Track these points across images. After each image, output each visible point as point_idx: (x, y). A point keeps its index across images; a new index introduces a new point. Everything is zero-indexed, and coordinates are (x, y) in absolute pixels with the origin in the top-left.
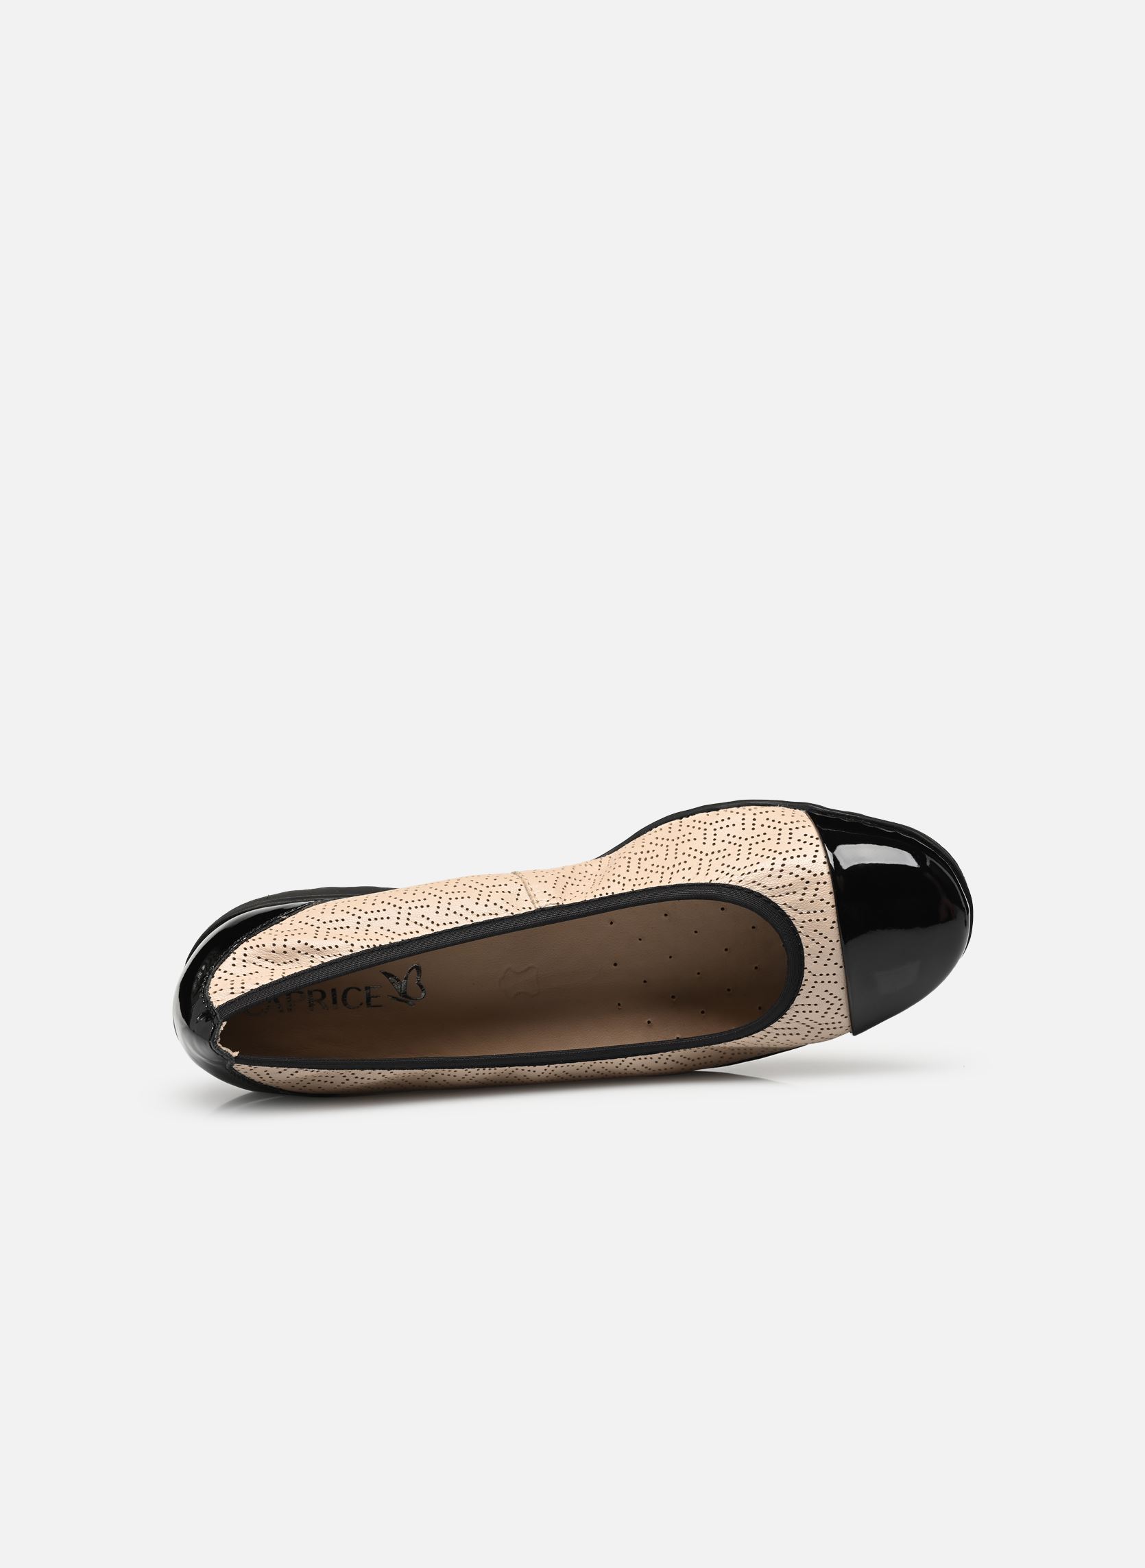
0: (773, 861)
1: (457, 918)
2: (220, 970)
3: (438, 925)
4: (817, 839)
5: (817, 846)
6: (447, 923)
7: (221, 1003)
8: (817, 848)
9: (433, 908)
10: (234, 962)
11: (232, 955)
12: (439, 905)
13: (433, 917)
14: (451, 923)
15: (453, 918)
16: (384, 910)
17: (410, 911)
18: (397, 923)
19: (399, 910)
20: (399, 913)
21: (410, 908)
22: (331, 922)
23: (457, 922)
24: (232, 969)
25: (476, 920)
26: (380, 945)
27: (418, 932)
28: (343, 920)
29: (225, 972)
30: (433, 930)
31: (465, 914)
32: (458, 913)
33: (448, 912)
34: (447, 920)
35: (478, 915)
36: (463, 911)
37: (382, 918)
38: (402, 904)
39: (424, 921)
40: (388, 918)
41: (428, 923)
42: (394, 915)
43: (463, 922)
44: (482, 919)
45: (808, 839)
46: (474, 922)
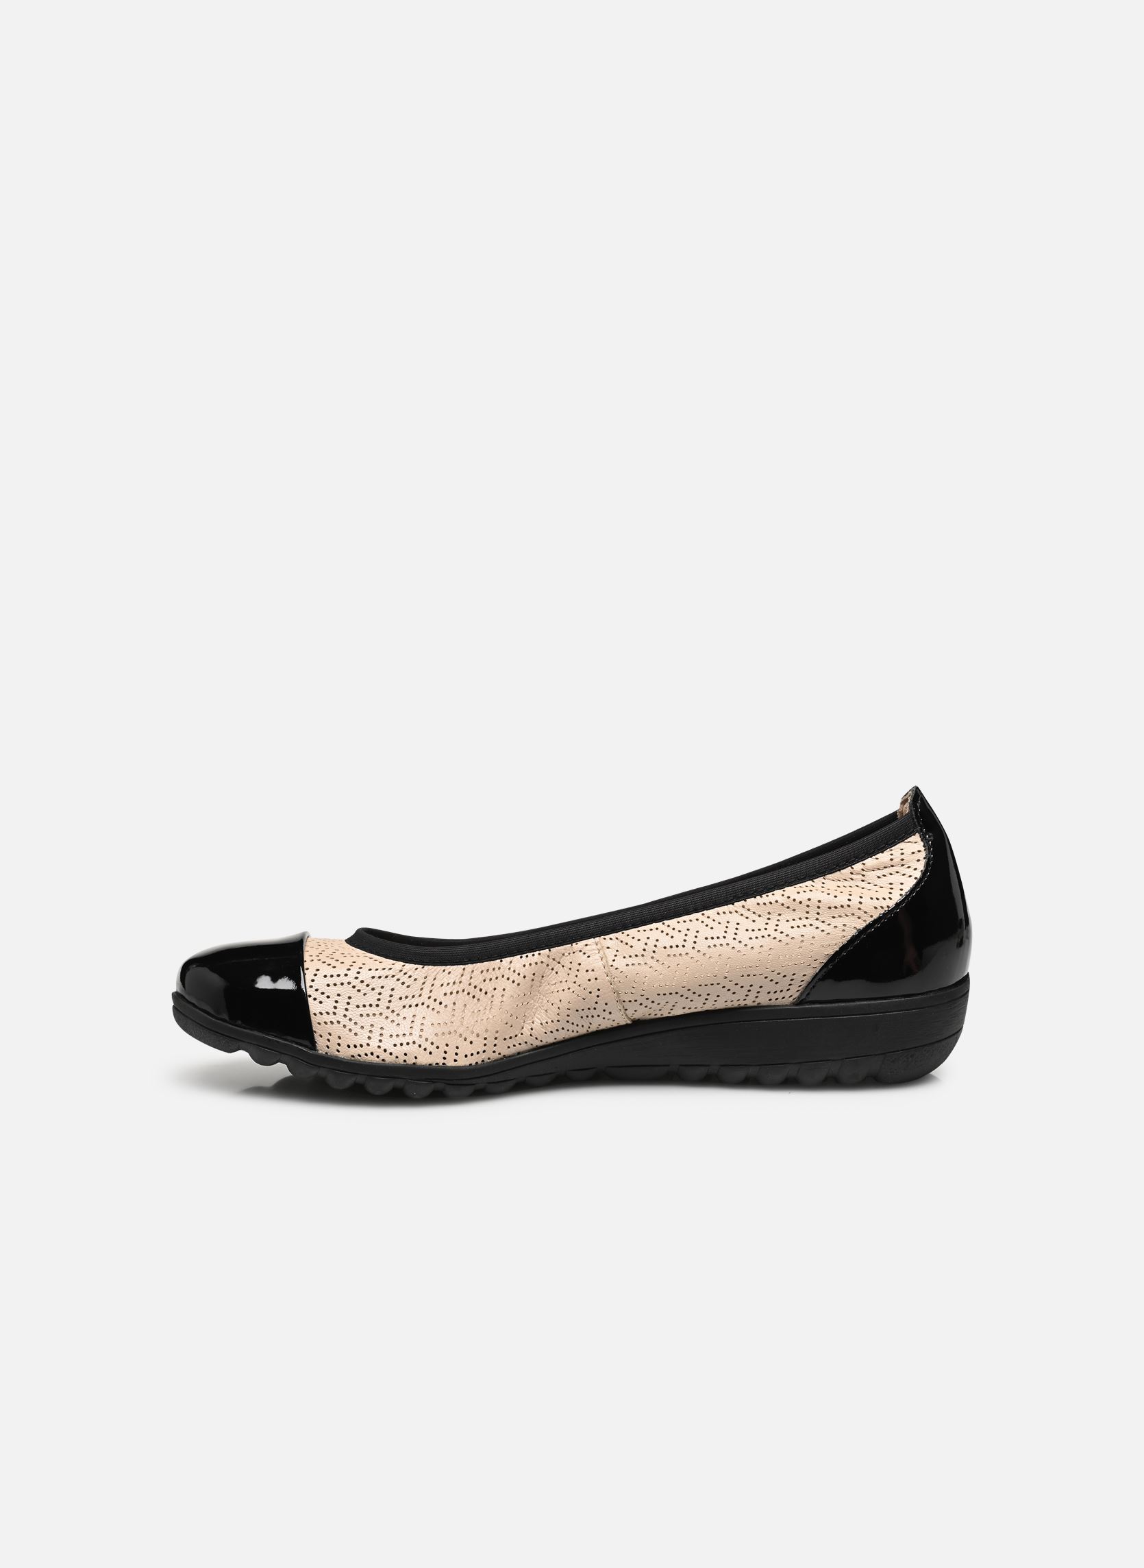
0: (358, 975)
1: (678, 927)
2: (916, 878)
3: (697, 920)
4: (310, 996)
5: (311, 987)
6: (688, 922)
7: (912, 839)
8: (312, 984)
9: (701, 936)
10: (902, 887)
11: (903, 893)
12: (695, 939)
13: (701, 927)
14: (685, 922)
15: (683, 927)
16: (751, 938)
17: (725, 935)
18: (738, 924)
19: (735, 936)
20: (736, 934)
21: (725, 937)
22: (805, 926)
23: (678, 922)
24: (903, 879)
25: (659, 925)
26: (755, 897)
27: (718, 914)
28: (792, 927)
29: (910, 876)
30: (703, 914)
31: (669, 931)
32: (676, 930)
33: (687, 932)
34: (688, 924)
35: (657, 929)
36: (671, 933)
37: (753, 930)
38: (733, 943)
39: (711, 924)
40: (747, 930)
41: (707, 921)
42: (741, 932)
43: (673, 922)
44: (654, 926)
45: (320, 998)
46: (661, 923)
